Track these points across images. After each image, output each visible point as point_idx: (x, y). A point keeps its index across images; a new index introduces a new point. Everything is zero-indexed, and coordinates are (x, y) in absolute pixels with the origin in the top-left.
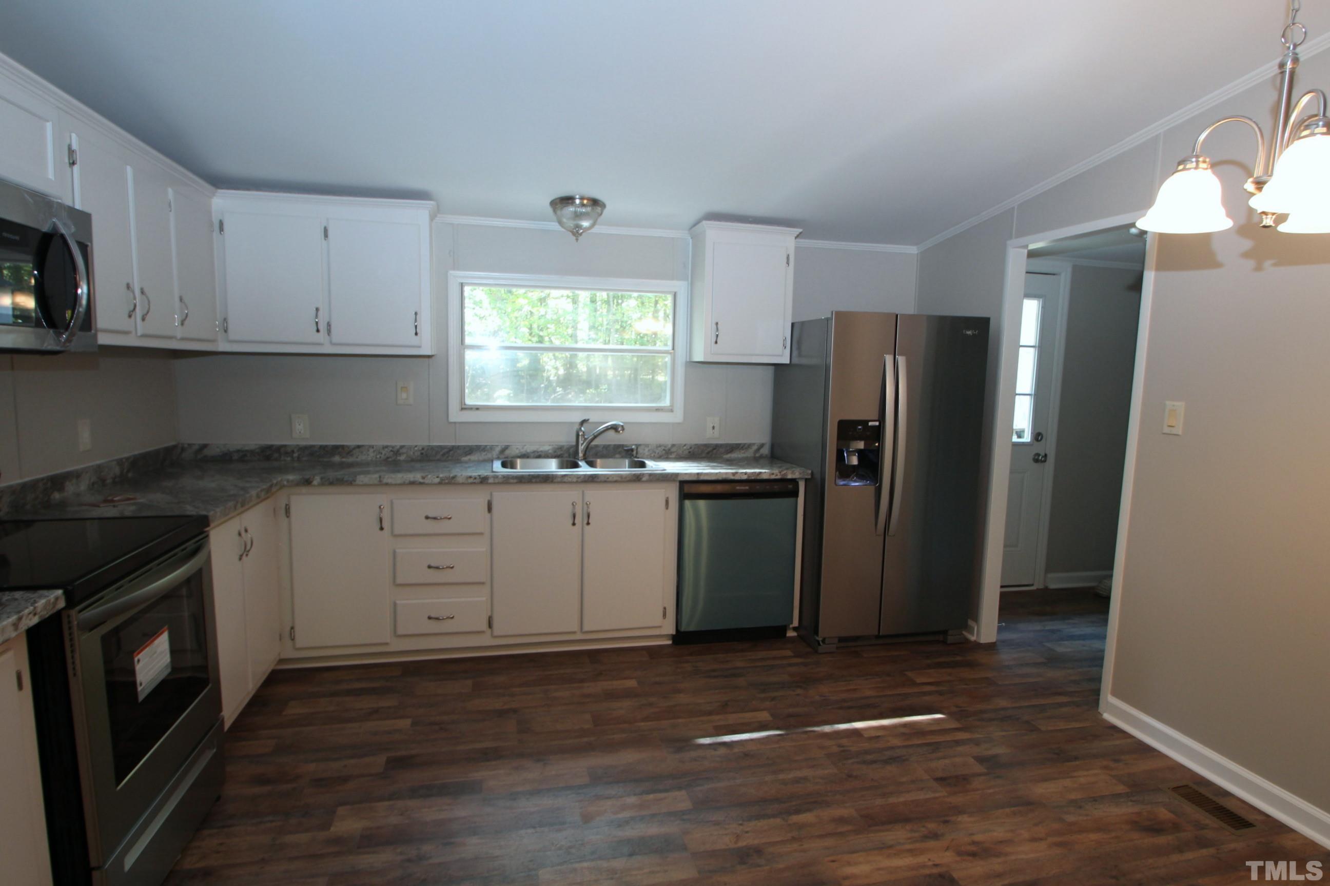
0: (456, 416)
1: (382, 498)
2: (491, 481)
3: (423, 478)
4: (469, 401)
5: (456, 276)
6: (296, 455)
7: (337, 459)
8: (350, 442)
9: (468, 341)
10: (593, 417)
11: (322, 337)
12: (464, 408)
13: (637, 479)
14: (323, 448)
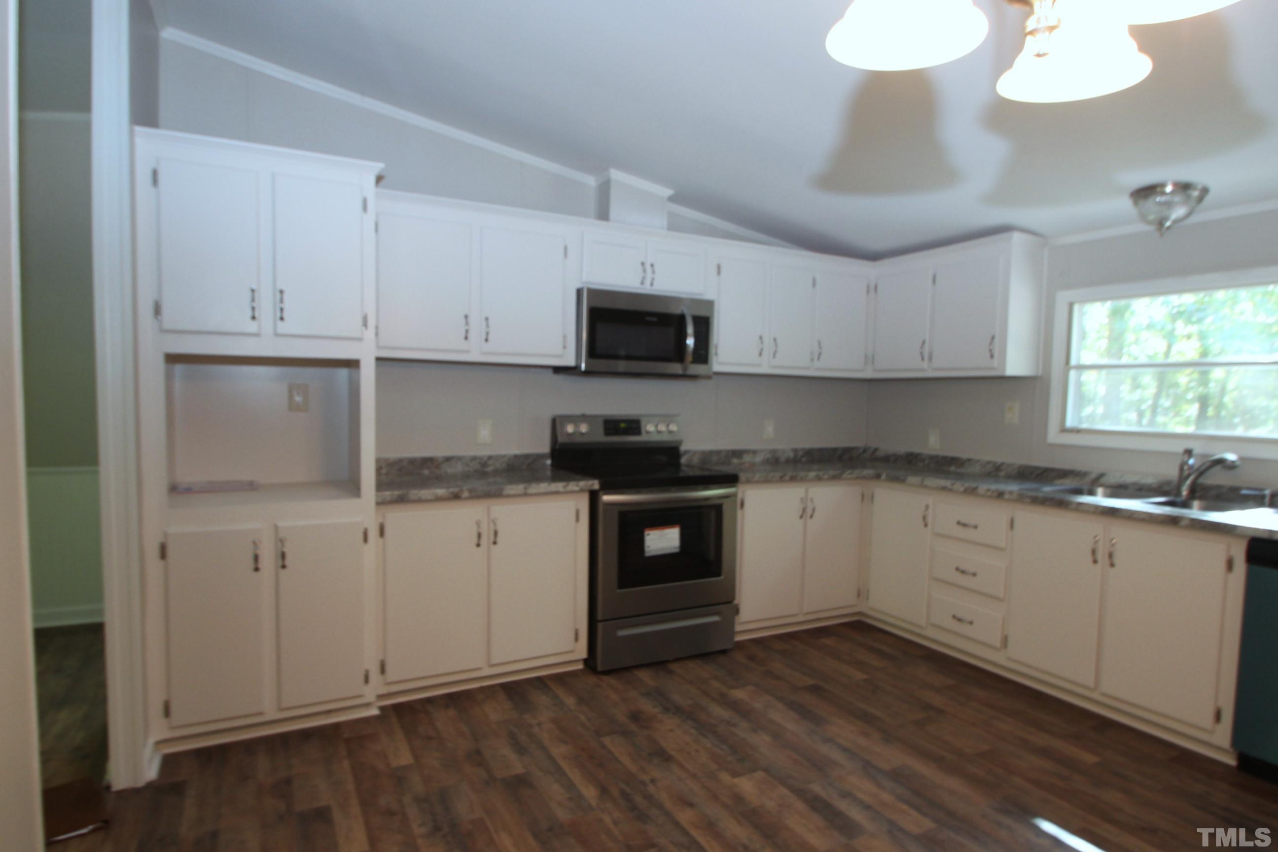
0: (1053, 436)
1: (930, 499)
2: (1007, 496)
3: (953, 485)
4: (1070, 422)
5: (1063, 297)
6: (926, 462)
7: (953, 468)
8: (965, 456)
9: (1073, 362)
10: (1198, 448)
11: (925, 365)
12: (1064, 430)
13: (1173, 521)
14: (944, 458)
